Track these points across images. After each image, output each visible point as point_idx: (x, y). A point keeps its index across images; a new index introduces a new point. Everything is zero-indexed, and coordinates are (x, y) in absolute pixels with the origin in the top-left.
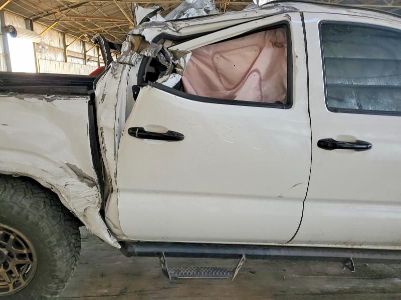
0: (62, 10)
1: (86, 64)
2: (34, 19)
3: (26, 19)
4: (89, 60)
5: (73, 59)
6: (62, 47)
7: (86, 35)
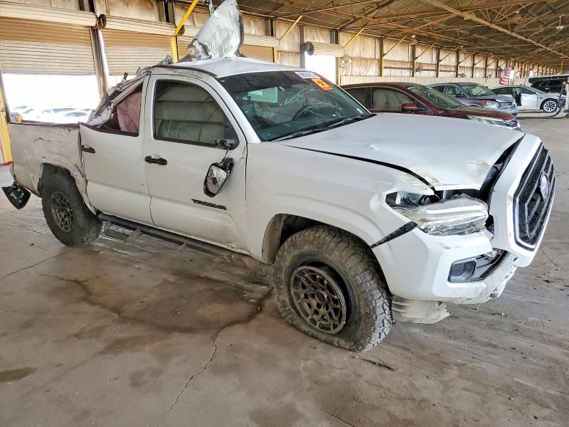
0: (368, 14)
1: (413, 76)
2: (340, 29)
3: (331, 31)
4: (418, 70)
5: (392, 70)
6: (378, 56)
7: (414, 36)
